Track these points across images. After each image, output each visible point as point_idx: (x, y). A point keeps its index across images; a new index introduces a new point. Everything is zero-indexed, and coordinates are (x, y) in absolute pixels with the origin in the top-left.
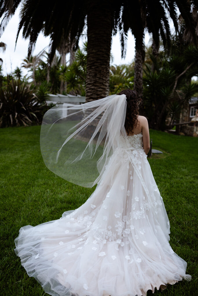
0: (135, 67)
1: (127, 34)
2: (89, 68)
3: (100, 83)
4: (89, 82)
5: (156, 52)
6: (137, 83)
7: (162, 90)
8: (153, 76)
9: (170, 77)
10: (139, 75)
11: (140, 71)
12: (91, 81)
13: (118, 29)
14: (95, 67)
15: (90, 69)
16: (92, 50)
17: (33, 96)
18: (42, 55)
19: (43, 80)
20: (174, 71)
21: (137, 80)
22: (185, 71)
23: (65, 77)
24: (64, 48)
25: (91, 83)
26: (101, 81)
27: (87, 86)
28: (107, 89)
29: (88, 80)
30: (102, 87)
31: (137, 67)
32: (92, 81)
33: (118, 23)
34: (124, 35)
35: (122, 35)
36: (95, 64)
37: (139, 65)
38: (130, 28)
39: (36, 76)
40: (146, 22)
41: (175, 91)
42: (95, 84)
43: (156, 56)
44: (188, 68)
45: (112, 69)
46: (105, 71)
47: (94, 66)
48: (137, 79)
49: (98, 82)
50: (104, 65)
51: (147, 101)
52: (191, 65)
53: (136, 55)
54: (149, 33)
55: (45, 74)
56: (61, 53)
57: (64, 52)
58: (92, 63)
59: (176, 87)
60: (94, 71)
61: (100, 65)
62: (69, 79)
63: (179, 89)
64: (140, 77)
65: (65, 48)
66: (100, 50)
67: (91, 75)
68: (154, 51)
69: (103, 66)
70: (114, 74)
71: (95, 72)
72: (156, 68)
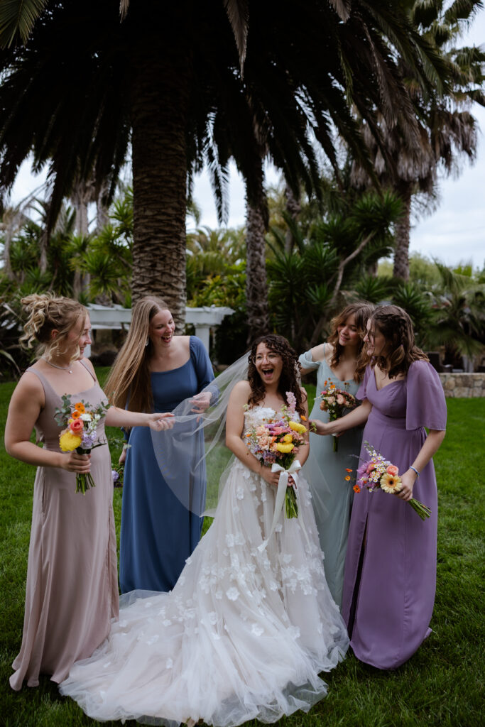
0: (248, 241)
1: (226, 170)
2: (139, 250)
3: (165, 284)
4: (138, 282)
5: (293, 207)
6: (253, 276)
7: (310, 292)
8: (289, 262)
9: (326, 264)
10: (256, 259)
11: (260, 250)
12: (143, 278)
13: (205, 160)
14: (152, 248)
15: (141, 252)
16: (145, 211)
17: (6, 309)
18: (28, 206)
19: (32, 267)
20: (335, 250)
21: (254, 270)
22: (357, 251)
23: (85, 262)
24: (83, 193)
25: (142, 283)
26: (165, 279)
27: (135, 290)
28: (181, 298)
29: (135, 277)
30: (169, 291)
31: (252, 242)
32: (145, 279)
33: (206, 146)
34: (221, 174)
35: (216, 173)
36: (153, 241)
37: (257, 236)
38: (232, 157)
39: (13, 256)
40: (267, 145)
41: (339, 294)
42: (152, 286)
43: (295, 215)
44: (363, 244)
45: (200, 238)
46: (174, 257)
47: (150, 245)
48: (253, 267)
49: (159, 281)
50: (172, 243)
51: (279, 315)
52: (369, 238)
53: (250, 215)
54: (276, 167)
55: (35, 254)
56: (76, 202)
57: (82, 200)
58: (144, 238)
59: (342, 285)
60: (150, 257)
61: (162, 243)
62: (94, 268)
63: (348, 290)
64: (259, 263)
65: (85, 192)
66: (163, 210)
67: (142, 265)
68: (291, 205)
69: (169, 247)
70: (206, 249)
71: (152, 259)
72: (296, 241)
